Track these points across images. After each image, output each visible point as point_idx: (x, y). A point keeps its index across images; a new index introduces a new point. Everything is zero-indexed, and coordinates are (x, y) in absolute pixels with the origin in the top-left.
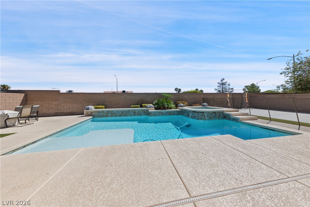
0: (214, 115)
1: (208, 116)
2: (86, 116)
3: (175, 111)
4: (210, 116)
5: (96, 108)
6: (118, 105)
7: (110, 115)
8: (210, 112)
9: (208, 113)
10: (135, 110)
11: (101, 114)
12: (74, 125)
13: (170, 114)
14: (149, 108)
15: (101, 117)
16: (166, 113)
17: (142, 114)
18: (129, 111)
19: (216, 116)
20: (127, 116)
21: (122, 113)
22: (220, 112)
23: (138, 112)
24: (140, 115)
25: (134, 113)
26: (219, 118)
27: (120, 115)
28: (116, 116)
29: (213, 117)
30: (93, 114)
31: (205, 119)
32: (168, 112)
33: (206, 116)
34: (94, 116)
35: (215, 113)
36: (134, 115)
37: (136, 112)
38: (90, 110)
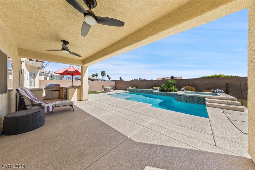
0: (191, 99)
1: (184, 99)
2: (128, 91)
3: (172, 94)
4: (187, 99)
5: (132, 88)
6: (142, 87)
7: (136, 92)
8: (186, 96)
9: (185, 96)
10: (147, 90)
11: (132, 91)
12: (120, 93)
13: (167, 95)
14: (155, 89)
15: (132, 92)
16: (164, 94)
17: (151, 93)
18: (144, 90)
19: (194, 100)
20: (143, 93)
21: (141, 91)
22: (200, 97)
23: (148, 92)
24: (149, 93)
25: (146, 92)
26: (198, 103)
27: (140, 92)
28: (138, 93)
29: (191, 101)
30: (130, 90)
31: (181, 101)
32: (166, 94)
33: (183, 99)
34: (130, 92)
35: (193, 97)
36: (146, 93)
37: (147, 91)
38: (129, 89)
